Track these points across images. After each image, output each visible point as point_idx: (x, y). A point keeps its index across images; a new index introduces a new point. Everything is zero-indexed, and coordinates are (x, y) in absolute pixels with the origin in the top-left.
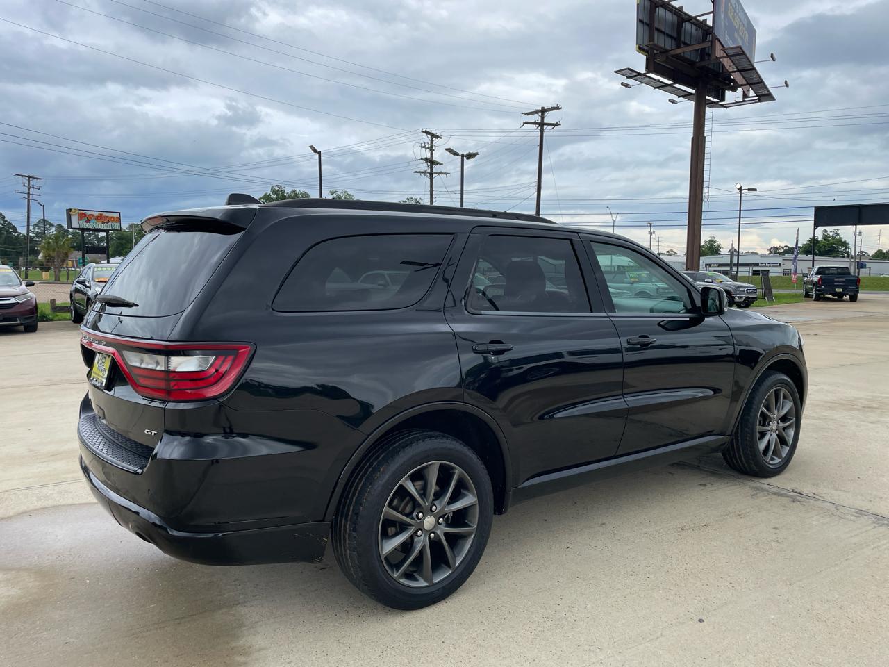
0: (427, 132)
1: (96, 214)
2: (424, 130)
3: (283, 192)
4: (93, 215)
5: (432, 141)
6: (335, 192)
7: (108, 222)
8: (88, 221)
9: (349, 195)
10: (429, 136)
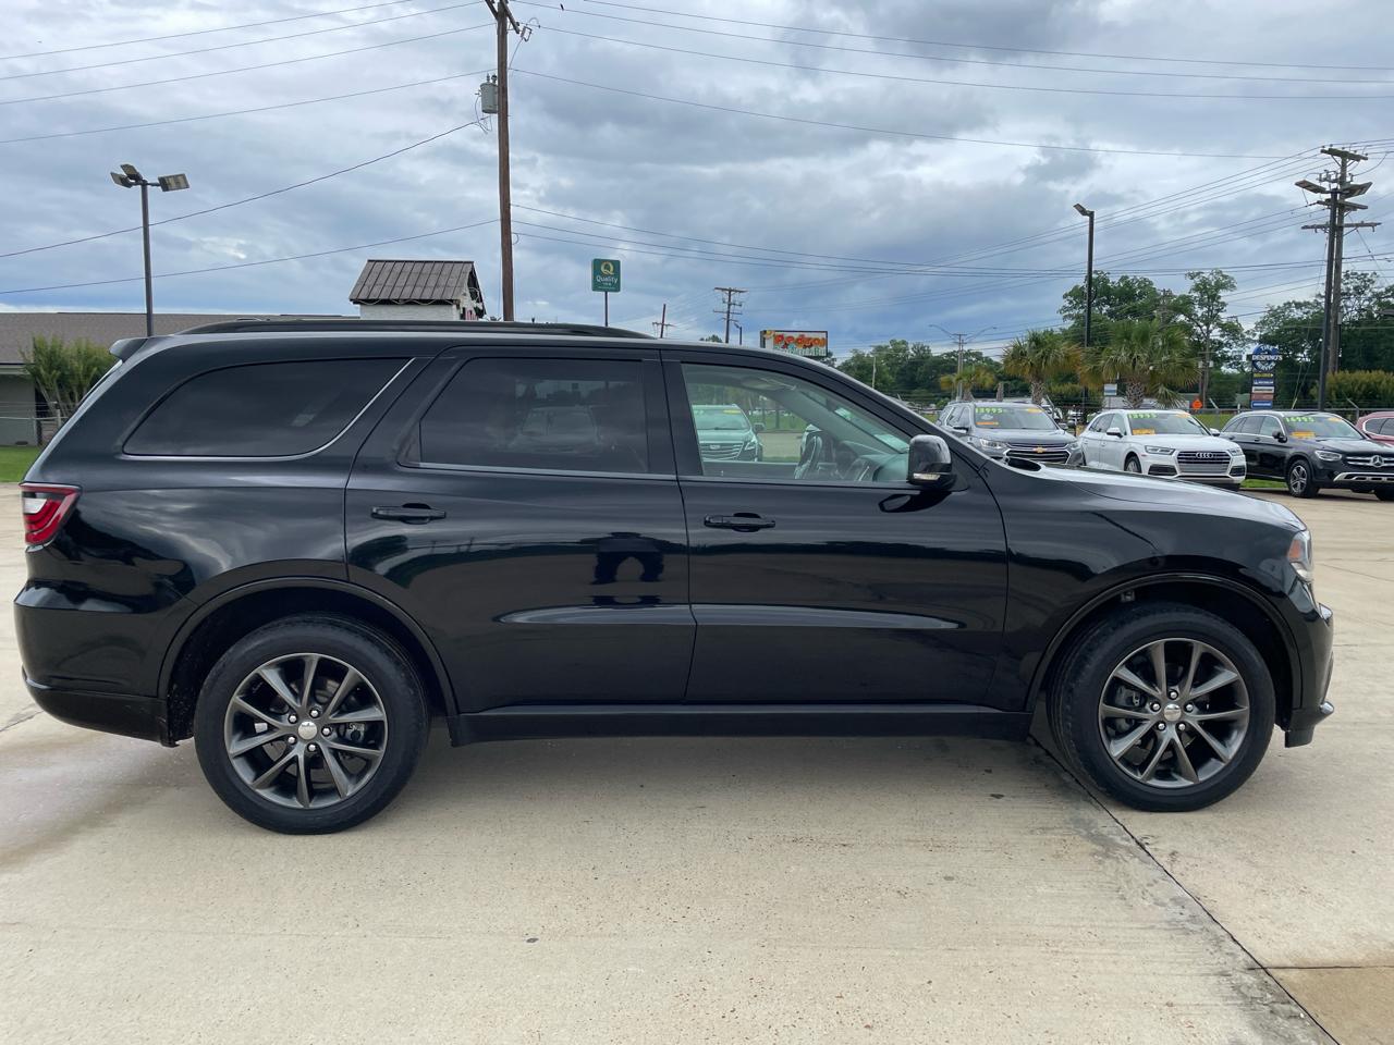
0: (1332, 152)
1: (796, 336)
2: (1327, 149)
3: (1106, 281)
4: (791, 338)
5: (1344, 167)
6: (1198, 274)
7: (812, 345)
8: (786, 346)
9: (1225, 277)
10: (1339, 159)
